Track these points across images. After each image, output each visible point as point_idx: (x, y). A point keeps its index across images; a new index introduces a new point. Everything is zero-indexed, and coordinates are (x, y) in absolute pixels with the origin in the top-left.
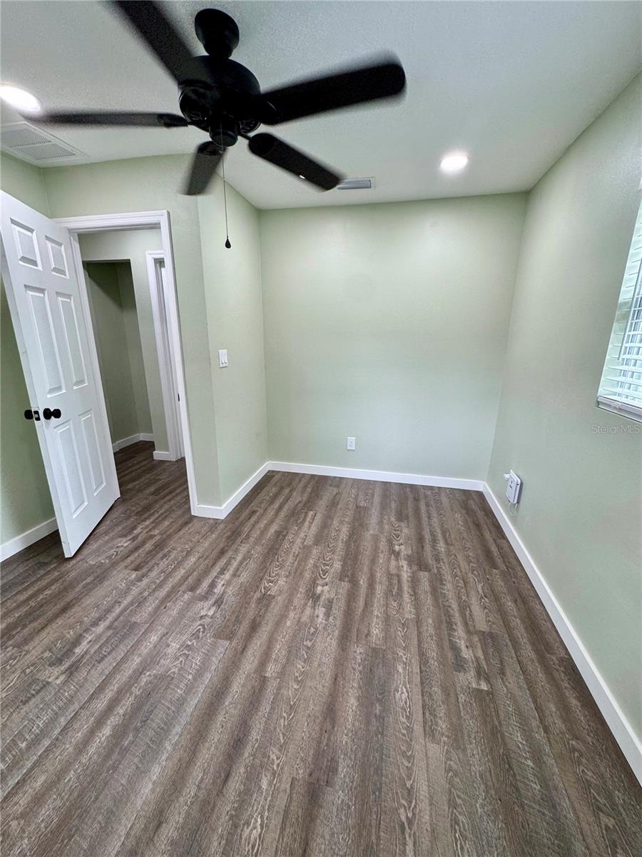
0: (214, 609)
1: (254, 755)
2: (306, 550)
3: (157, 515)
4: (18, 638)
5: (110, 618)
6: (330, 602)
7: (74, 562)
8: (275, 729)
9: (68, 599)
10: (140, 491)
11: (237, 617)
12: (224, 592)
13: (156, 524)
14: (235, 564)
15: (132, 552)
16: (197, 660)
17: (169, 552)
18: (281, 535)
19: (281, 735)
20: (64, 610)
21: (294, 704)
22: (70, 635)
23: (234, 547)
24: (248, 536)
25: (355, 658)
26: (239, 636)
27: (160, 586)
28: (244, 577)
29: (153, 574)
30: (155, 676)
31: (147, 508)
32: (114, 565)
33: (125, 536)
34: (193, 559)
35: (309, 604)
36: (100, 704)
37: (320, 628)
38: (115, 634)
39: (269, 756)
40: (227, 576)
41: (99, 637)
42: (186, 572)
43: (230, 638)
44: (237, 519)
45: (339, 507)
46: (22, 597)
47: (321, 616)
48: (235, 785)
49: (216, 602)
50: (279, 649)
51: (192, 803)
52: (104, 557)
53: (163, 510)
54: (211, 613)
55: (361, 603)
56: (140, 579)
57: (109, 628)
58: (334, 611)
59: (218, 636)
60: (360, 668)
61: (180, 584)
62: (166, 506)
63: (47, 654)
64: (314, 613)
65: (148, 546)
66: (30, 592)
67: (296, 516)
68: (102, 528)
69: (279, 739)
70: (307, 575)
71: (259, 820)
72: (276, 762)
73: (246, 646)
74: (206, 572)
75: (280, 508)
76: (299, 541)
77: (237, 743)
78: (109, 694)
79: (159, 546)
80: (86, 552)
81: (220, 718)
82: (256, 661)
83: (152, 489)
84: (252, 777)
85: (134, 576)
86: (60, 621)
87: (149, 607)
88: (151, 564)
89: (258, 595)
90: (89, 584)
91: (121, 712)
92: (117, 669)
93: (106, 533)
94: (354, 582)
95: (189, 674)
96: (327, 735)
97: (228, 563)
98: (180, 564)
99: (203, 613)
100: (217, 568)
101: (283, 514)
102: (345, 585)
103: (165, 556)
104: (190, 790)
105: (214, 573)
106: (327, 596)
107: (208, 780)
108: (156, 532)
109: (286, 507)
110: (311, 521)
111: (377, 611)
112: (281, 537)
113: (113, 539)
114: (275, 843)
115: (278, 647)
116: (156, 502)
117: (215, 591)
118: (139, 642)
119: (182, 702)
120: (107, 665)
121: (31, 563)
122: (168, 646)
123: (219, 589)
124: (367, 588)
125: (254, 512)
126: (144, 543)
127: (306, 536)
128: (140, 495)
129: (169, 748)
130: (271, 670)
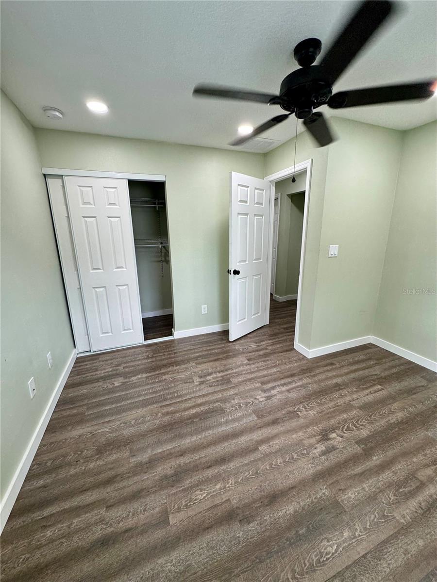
0: (264, 399)
1: (225, 472)
2: (348, 407)
3: (277, 340)
4: (198, 361)
5: (225, 373)
6: (334, 448)
7: (231, 344)
8: (241, 472)
9: (219, 357)
10: (280, 324)
11: (271, 411)
12: (275, 395)
13: (273, 344)
14: (294, 385)
15: (253, 351)
16: (239, 414)
17: (268, 360)
18: (338, 387)
19: (241, 477)
20: (216, 360)
21: (259, 473)
22: (210, 371)
23: (301, 377)
24: (315, 376)
25: (317, 492)
26: (263, 420)
27: (251, 373)
28: (293, 395)
29: (253, 366)
30: (221, 406)
31: (275, 335)
32: (243, 353)
33: (256, 343)
34: (275, 370)
35: (317, 437)
36: (199, 401)
37: (311, 455)
38: (221, 380)
39: (229, 479)
40: (284, 389)
41: (217, 377)
42: (267, 374)
43: (259, 417)
44: (318, 362)
45: (414, 396)
46: (209, 348)
47: (319, 450)
48: (209, 473)
49: (267, 397)
50: (277, 443)
51: (194, 461)
52: (241, 348)
53: (282, 339)
54: (261, 400)
55: (359, 469)
56: (246, 365)
57: (222, 376)
58: (331, 455)
59: (254, 412)
60: (315, 501)
61: (259, 377)
62: (285, 338)
63: (200, 372)
64: (315, 444)
65: (261, 353)
66: (212, 347)
67: (363, 383)
68: (251, 335)
69: (239, 478)
70: (333, 422)
71: (205, 495)
72: (229, 485)
73: (262, 427)
74: (275, 380)
75: (355, 371)
76: (348, 398)
77: (223, 460)
78: (203, 400)
79: (266, 355)
80: (238, 342)
81: (226, 444)
82: (261, 438)
83: (285, 326)
84: (217, 478)
85: (246, 362)
86: (211, 363)
87: (240, 379)
88: (256, 361)
89: (291, 409)
90: (229, 355)
91: (202, 409)
92: (213, 393)
93: (251, 338)
94: (367, 453)
95: (231, 417)
96: (260, 504)
97: (290, 383)
98: (268, 368)
99: (258, 397)
100: (283, 382)
101: (352, 375)
102: (358, 449)
103: (264, 361)
104: (196, 456)
105: (279, 383)
106: (335, 444)
107: (204, 460)
108: (270, 348)
109: (361, 372)
110: (372, 392)
111: (368, 486)
112: (337, 388)
113: (251, 342)
114: (202, 510)
115: (277, 442)
116: (282, 333)
117: (272, 391)
118: (226, 389)
119: (220, 424)
120: (211, 390)
121: (220, 337)
122: (234, 399)
123: (274, 392)
124: (376, 466)
125: (332, 364)
126: (261, 350)
127: (357, 399)
128: (278, 327)
129: (203, 436)
130: (264, 448)
